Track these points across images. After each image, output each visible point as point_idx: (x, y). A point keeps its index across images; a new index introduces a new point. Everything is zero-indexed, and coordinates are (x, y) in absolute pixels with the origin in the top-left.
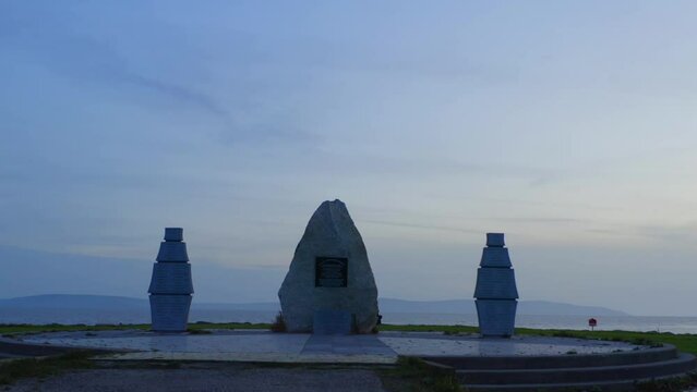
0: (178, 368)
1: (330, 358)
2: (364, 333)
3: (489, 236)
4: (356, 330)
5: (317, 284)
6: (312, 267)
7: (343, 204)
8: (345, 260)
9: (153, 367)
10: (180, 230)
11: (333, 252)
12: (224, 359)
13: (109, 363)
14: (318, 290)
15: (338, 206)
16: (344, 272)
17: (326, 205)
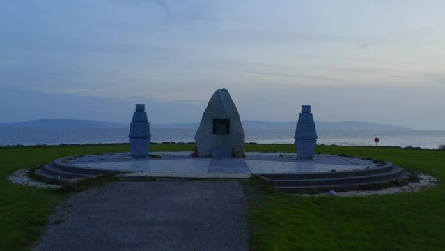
0: (155, 181)
1: (221, 175)
2: (238, 157)
3: (303, 107)
4: (234, 155)
5: (214, 133)
6: (211, 124)
7: (227, 90)
8: (228, 121)
9: (145, 180)
10: (143, 105)
11: (222, 117)
12: (175, 176)
13: (124, 179)
14: (215, 135)
15: (225, 91)
16: (228, 126)
17: (218, 92)
